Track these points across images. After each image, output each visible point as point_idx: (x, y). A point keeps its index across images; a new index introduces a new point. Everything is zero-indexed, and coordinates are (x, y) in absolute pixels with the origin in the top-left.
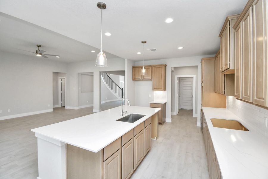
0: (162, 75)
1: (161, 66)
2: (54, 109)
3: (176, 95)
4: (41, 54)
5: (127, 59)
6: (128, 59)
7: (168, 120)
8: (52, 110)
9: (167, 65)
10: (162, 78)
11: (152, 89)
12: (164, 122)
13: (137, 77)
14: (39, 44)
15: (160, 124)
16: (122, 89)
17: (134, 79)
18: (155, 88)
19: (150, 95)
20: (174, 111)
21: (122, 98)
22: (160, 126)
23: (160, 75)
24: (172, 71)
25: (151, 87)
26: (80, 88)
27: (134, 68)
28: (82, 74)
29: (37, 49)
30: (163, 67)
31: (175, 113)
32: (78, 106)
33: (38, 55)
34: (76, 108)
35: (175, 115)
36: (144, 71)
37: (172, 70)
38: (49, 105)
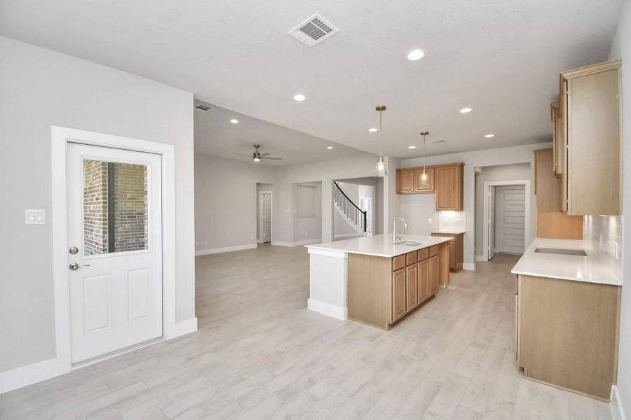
0: (454, 183)
1: (453, 165)
2: (259, 244)
3: (487, 221)
4: (259, 158)
5: (387, 157)
6: (390, 158)
7: (468, 266)
8: (255, 246)
9: (464, 165)
10: (454, 187)
11: (435, 207)
12: (460, 269)
13: (405, 188)
14: (257, 144)
15: (452, 270)
16: (365, 213)
17: (399, 192)
18: (440, 208)
19: (430, 221)
20: (482, 254)
21: (365, 231)
22: (452, 275)
23: (452, 183)
24: (476, 175)
25: (433, 206)
26: (295, 210)
27: (399, 171)
28: (299, 185)
29: (254, 150)
30: (457, 168)
31: (484, 258)
32: (294, 241)
33: (257, 160)
34: (290, 245)
35: (484, 262)
36: (424, 177)
37: (475, 171)
38: (252, 238)
